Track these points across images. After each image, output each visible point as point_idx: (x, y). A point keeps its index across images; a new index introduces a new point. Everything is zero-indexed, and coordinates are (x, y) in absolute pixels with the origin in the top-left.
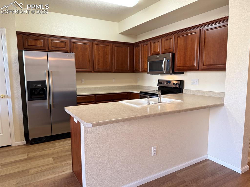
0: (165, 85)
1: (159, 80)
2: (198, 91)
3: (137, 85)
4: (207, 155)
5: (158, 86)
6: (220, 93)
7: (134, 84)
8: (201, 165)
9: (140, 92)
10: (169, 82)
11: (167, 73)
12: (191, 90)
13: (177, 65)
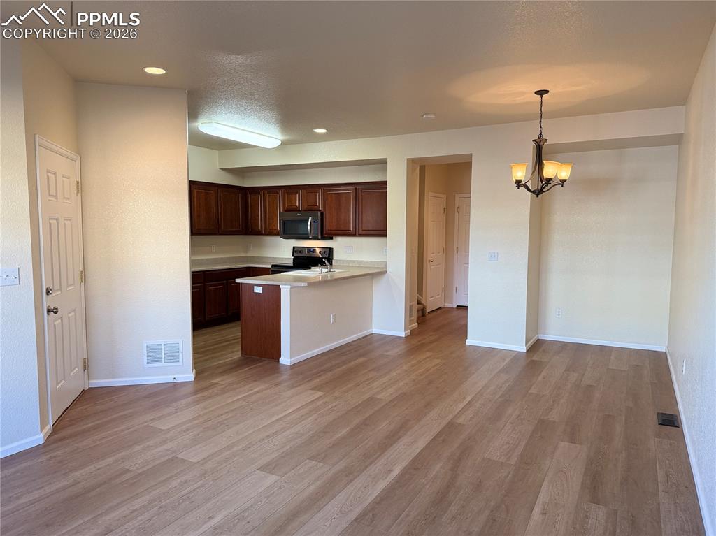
0: (306, 254)
1: (294, 248)
2: (354, 262)
3: (248, 255)
4: (370, 330)
5: (293, 256)
6: (381, 263)
7: (243, 255)
8: (369, 337)
9: (273, 266)
10: (311, 250)
11: (315, 238)
12: (343, 261)
13: (327, 227)
